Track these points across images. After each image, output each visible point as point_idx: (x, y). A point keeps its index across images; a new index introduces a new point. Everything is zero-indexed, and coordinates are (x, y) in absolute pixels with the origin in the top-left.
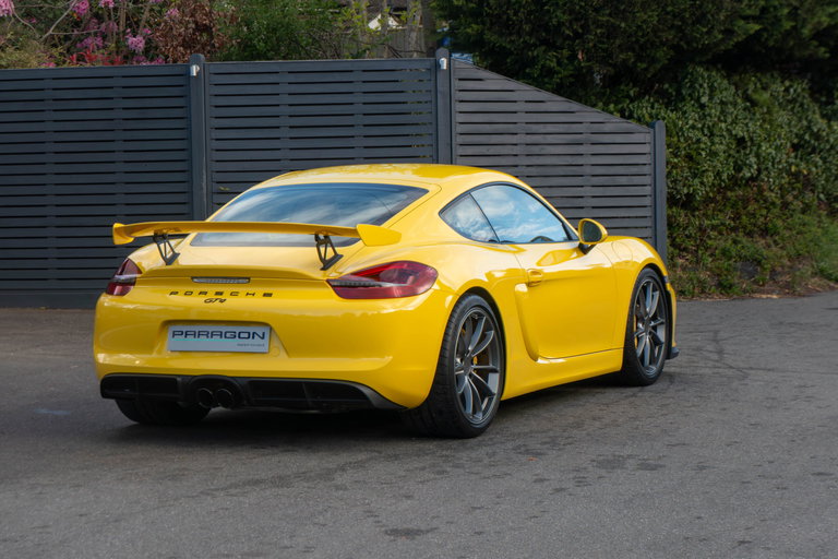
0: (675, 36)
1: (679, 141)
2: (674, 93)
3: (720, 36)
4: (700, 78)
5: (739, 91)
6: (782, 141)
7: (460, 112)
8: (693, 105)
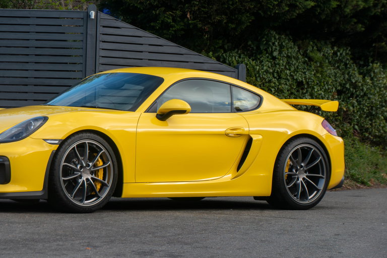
0: (255, 7)
1: (256, 80)
2: (255, 48)
3: (287, 9)
4: (273, 39)
5: (301, 51)
6: (329, 87)
7: (103, 49)
8: (268, 57)
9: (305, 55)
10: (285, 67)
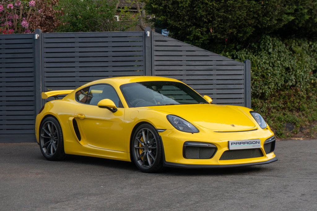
0: (255, 22)
1: (258, 69)
2: (257, 47)
3: (276, 22)
4: (268, 41)
5: (287, 47)
6: (307, 69)
7: (156, 56)
8: (265, 53)
9: (291, 49)
10: (277, 58)
